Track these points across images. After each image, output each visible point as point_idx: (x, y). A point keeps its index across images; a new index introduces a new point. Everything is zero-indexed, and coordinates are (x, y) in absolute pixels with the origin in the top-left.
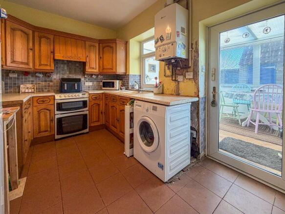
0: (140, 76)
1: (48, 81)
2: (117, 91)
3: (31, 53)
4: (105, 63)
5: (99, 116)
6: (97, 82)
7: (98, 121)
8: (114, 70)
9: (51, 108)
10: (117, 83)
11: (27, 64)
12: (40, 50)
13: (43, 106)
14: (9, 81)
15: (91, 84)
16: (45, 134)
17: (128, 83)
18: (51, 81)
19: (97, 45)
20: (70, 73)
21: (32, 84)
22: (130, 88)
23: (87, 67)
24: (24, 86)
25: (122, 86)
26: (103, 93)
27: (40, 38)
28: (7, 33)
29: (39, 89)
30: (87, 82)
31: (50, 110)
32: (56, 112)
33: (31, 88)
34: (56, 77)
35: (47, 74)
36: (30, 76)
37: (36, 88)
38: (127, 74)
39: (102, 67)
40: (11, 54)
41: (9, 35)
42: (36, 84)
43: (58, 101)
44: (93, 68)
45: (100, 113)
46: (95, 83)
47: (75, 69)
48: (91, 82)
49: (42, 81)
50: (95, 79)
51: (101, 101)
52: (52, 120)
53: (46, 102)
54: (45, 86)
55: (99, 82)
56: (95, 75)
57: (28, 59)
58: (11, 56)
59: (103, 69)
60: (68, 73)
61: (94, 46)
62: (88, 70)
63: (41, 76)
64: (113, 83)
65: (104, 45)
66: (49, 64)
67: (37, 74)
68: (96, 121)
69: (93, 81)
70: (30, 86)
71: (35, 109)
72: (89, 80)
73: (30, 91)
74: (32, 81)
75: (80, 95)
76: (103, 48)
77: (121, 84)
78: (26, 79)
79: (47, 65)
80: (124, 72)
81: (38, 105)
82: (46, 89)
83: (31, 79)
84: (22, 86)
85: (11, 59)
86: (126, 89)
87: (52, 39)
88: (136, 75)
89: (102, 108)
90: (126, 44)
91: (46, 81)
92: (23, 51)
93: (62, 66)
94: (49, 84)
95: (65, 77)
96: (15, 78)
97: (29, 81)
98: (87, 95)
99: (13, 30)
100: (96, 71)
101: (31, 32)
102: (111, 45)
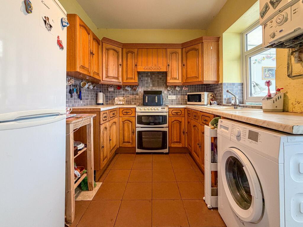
0: (242, 84)
1: (135, 94)
2: (205, 106)
3: (120, 69)
4: (189, 71)
5: (180, 136)
6: (182, 95)
7: (180, 142)
8: (200, 79)
9: (133, 120)
10: (206, 96)
11: (118, 78)
12: (127, 65)
13: (126, 117)
14: (109, 95)
15: (174, 97)
16: (128, 145)
17: (221, 96)
18: (137, 94)
19: (179, 51)
20: (154, 86)
21: (123, 97)
22: (224, 103)
23: (169, 78)
24: (118, 99)
25: (212, 100)
26: (185, 108)
27: (127, 53)
28: (103, 53)
29: (128, 101)
30: (170, 95)
31: (132, 122)
32: (137, 125)
33: (122, 101)
34: (141, 90)
35: (133, 87)
36: (122, 90)
37: (126, 101)
38: (220, 83)
39: (185, 76)
40: (106, 70)
41: (105, 54)
42: (126, 97)
43: (138, 113)
44: (175, 79)
45: (182, 133)
46: (179, 96)
47: (158, 81)
48: (174, 95)
49: (130, 95)
50: (179, 92)
51: (183, 118)
52: (133, 133)
53: (128, 114)
54: (133, 99)
55: (184, 95)
56: (179, 86)
57: (118, 74)
58: (106, 72)
59: (187, 78)
60: (151, 85)
61: (176, 53)
62: (170, 81)
63: (129, 89)
64: (200, 96)
65: (188, 49)
66: (134, 78)
67: (127, 88)
68: (177, 142)
69: (177, 94)
70: (121, 98)
71: (121, 119)
72: (172, 92)
73: (121, 103)
74: (124, 94)
75: (159, 109)
76: (187, 53)
77: (211, 98)
78: (119, 92)
79: (132, 78)
80: (216, 80)
81: (123, 116)
82: (133, 101)
83: (123, 93)
84: (116, 98)
85: (106, 74)
86: (218, 104)
87: (136, 52)
88: (233, 84)
89: (184, 126)
90: (218, 40)
91: (133, 94)
92: (114, 67)
93: (146, 79)
94: (136, 97)
95: (149, 90)
96: (112, 91)
97: (121, 94)
98: (166, 109)
99: (108, 50)
100: (179, 81)
101: (120, 50)
102: (196, 47)
